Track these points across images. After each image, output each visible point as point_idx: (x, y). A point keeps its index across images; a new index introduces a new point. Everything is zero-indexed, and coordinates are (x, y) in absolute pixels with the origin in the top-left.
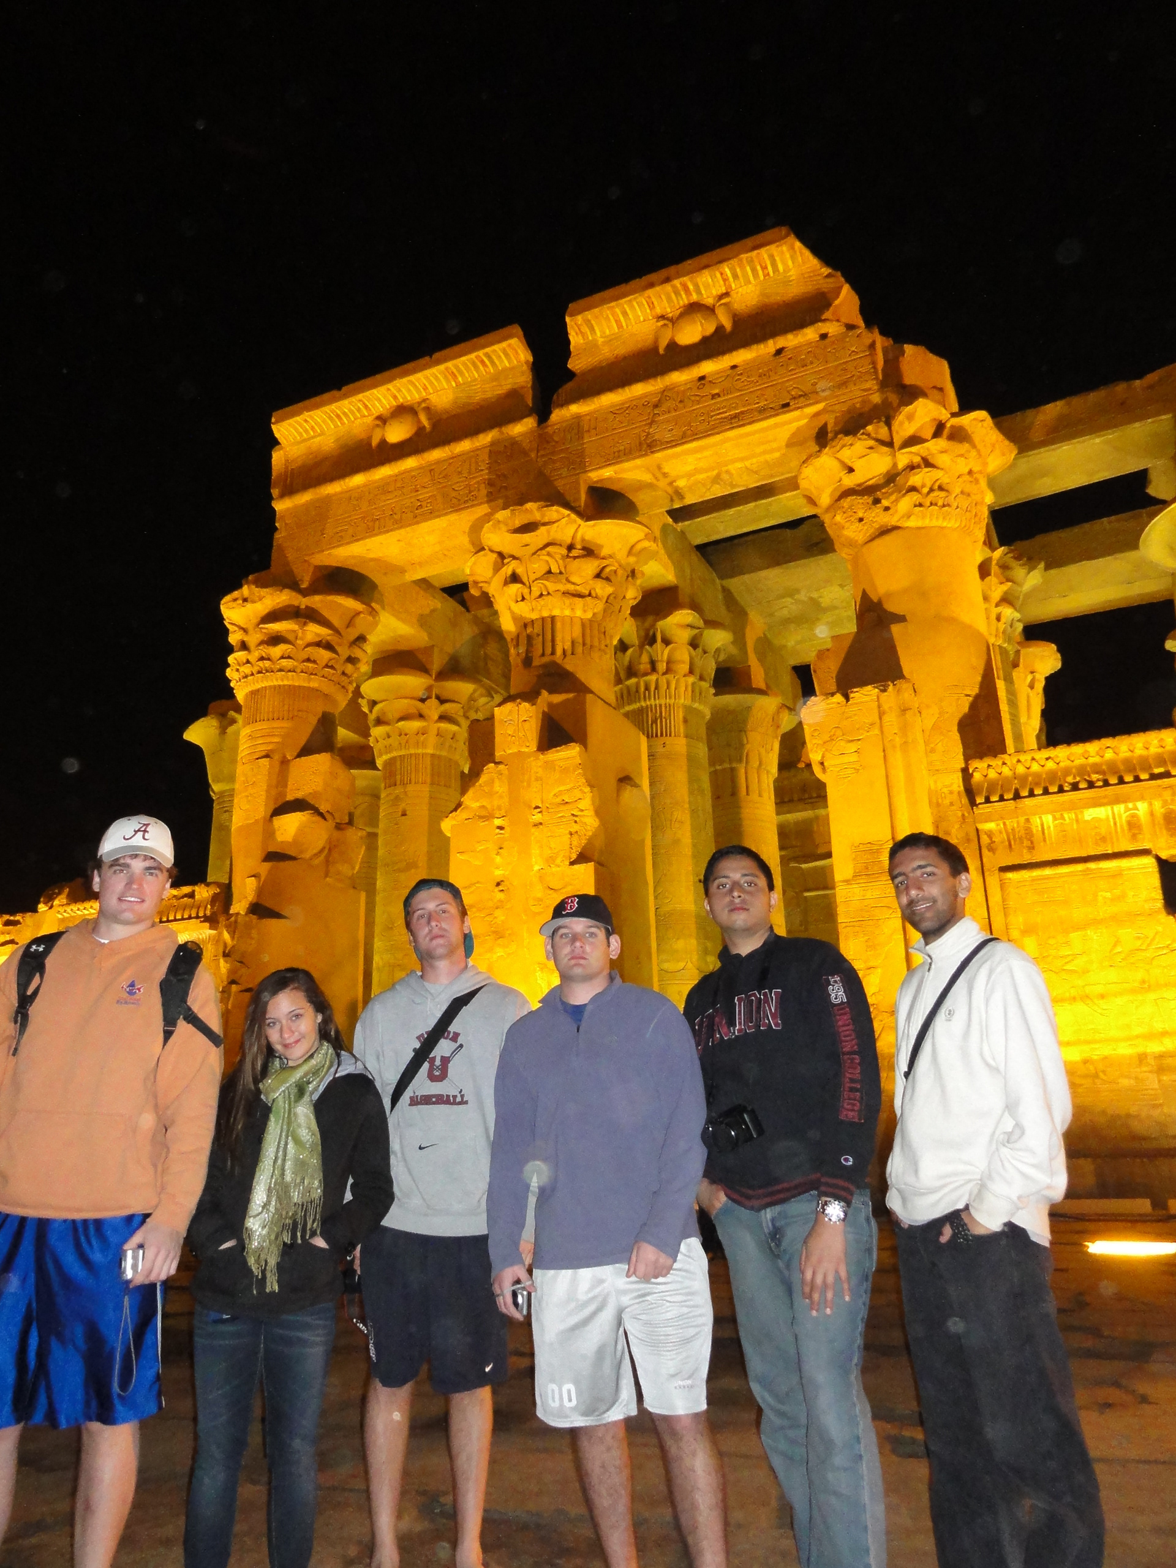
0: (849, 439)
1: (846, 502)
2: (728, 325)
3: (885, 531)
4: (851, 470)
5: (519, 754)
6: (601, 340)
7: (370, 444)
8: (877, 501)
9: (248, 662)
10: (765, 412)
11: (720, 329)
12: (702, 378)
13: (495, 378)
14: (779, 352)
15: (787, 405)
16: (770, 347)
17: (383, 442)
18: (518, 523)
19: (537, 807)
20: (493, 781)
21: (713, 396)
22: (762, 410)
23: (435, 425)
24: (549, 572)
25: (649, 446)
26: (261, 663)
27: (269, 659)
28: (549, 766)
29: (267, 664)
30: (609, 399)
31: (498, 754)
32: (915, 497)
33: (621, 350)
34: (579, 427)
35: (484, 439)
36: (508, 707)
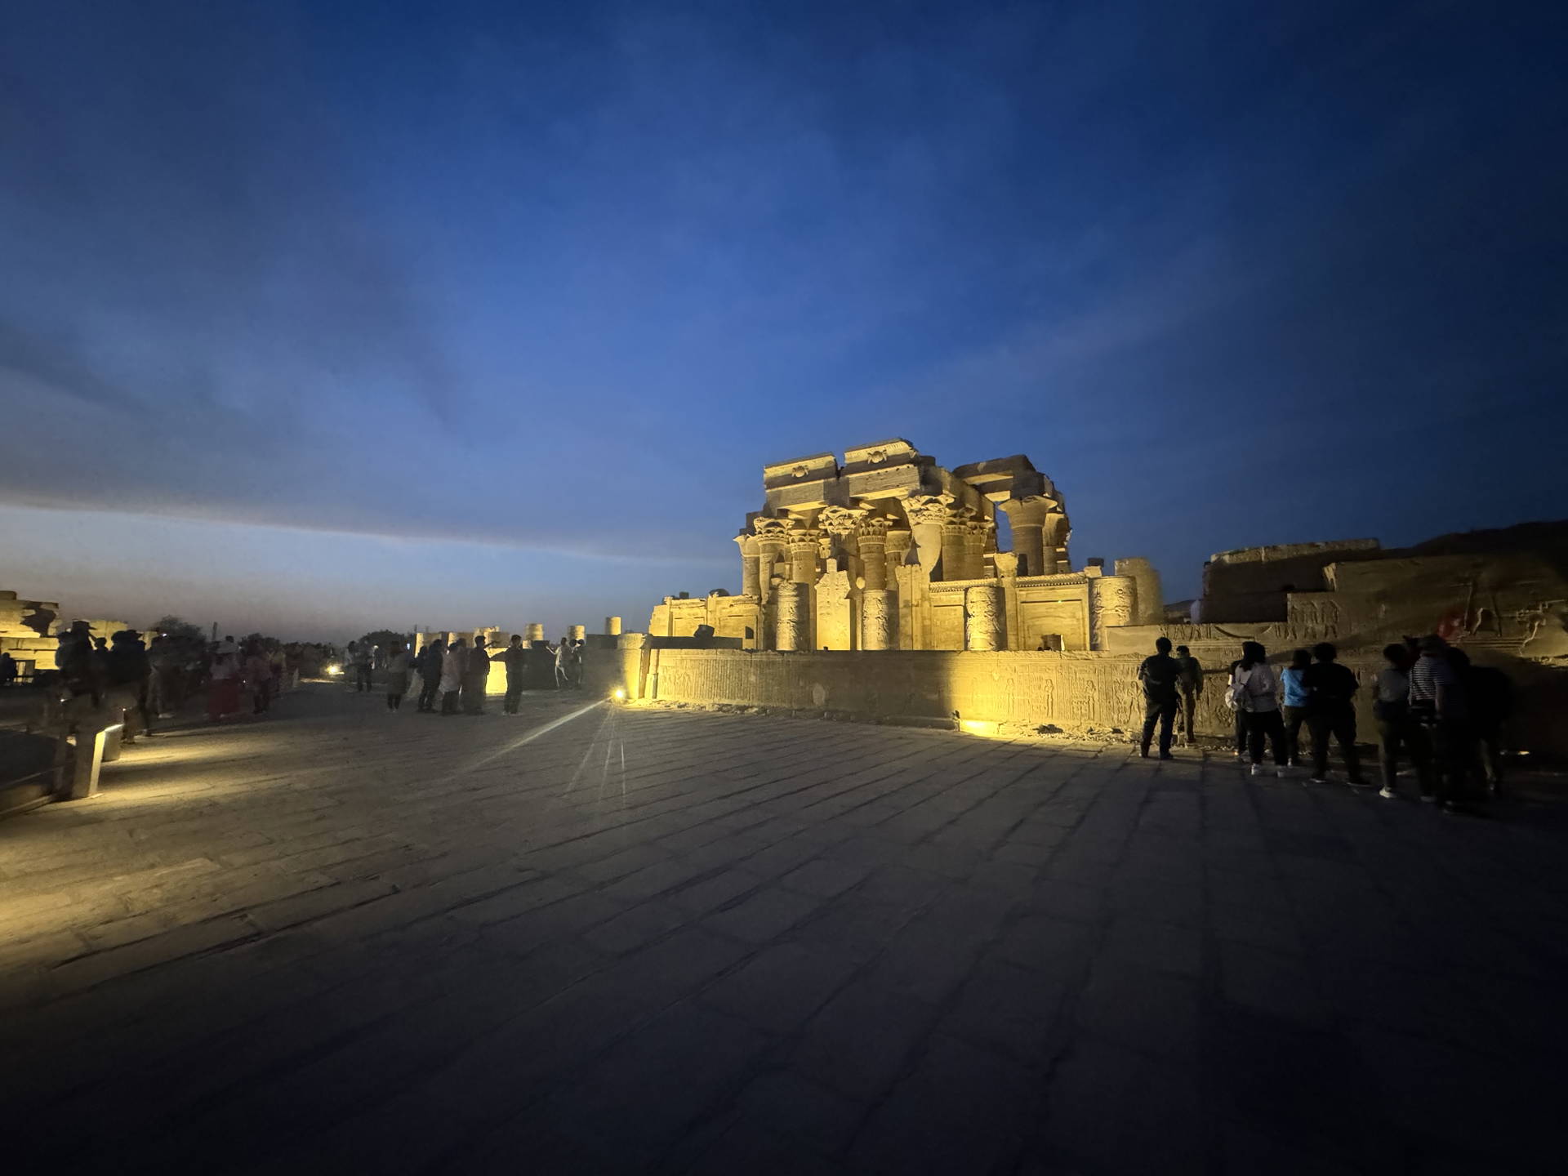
1: (912, 515)
2: (886, 459)
3: (918, 523)
4: (912, 506)
5: (833, 572)
6: (854, 457)
7: (792, 476)
11: (884, 459)
12: (879, 473)
13: (825, 463)
14: (898, 469)
16: (895, 468)
17: (795, 476)
18: (832, 510)
19: (837, 585)
20: (828, 578)
22: (893, 486)
25: (867, 491)
30: (855, 475)
31: (828, 572)
32: (924, 517)
33: (859, 461)
34: (847, 482)
35: (822, 481)
36: (830, 560)
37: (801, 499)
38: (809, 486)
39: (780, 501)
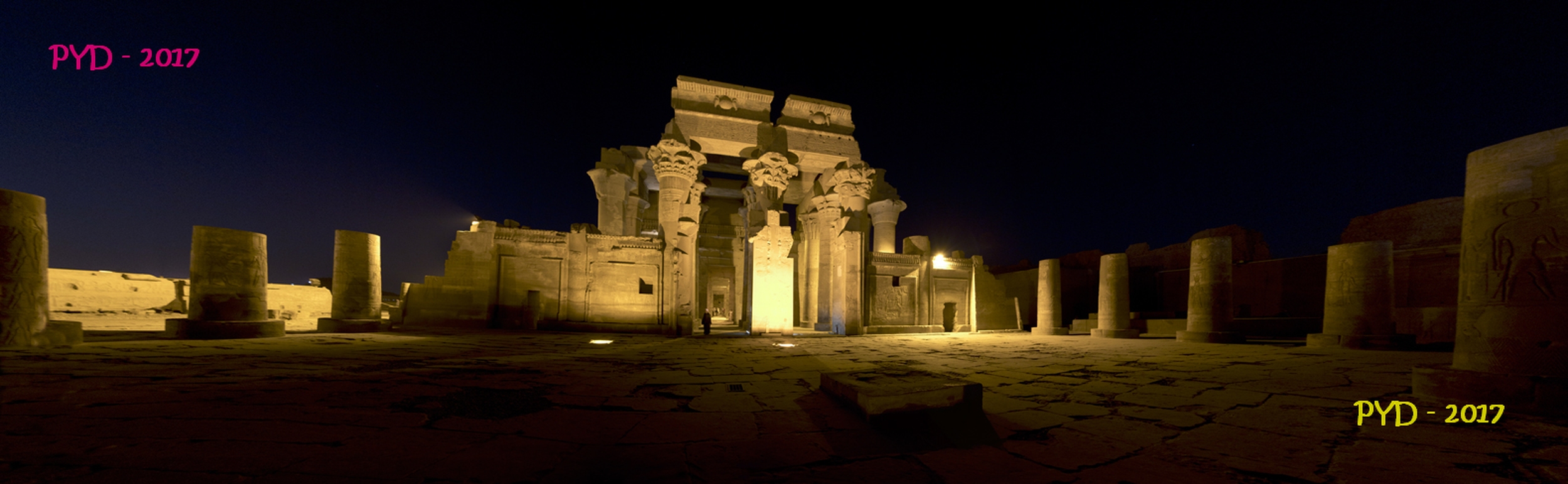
0: (853, 170)
1: (848, 184)
2: (828, 123)
4: (851, 177)
5: (774, 225)
6: (793, 109)
7: (714, 105)
8: (856, 187)
9: (670, 166)
11: (826, 123)
12: (820, 135)
13: (761, 104)
14: (839, 138)
15: (840, 154)
16: (838, 136)
17: (718, 106)
19: (780, 241)
20: (767, 231)
21: (824, 143)
22: (835, 152)
23: (739, 109)
24: (778, 174)
25: (807, 149)
26: (676, 169)
27: (678, 168)
28: (783, 231)
29: (677, 169)
30: (795, 129)
31: (768, 224)
33: (798, 116)
34: (785, 133)
35: (757, 123)
36: (772, 211)
37: (726, 135)
38: (738, 124)
39: (696, 129)
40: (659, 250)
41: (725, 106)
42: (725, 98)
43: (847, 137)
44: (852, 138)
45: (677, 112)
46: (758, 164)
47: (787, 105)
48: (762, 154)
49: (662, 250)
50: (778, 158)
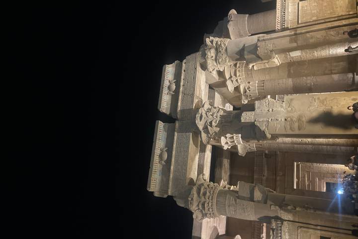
2: (175, 81)
4: (212, 57)
5: (254, 116)
6: (166, 107)
10: (195, 73)
12: (183, 85)
13: (164, 130)
14: (184, 71)
15: (196, 69)
19: (269, 110)
21: (188, 83)
22: (194, 73)
23: (167, 147)
25: (193, 95)
27: (209, 197)
28: (258, 108)
30: (179, 104)
31: (253, 121)
34: (182, 111)
35: (176, 133)
36: (242, 118)
37: (185, 157)
38: (177, 147)
39: (181, 179)
40: (282, 224)
41: (165, 156)
42: (161, 156)
43: (184, 65)
44: (184, 61)
45: (170, 193)
46: (204, 132)
47: (164, 111)
48: (197, 128)
49: (282, 221)
50: (200, 115)
